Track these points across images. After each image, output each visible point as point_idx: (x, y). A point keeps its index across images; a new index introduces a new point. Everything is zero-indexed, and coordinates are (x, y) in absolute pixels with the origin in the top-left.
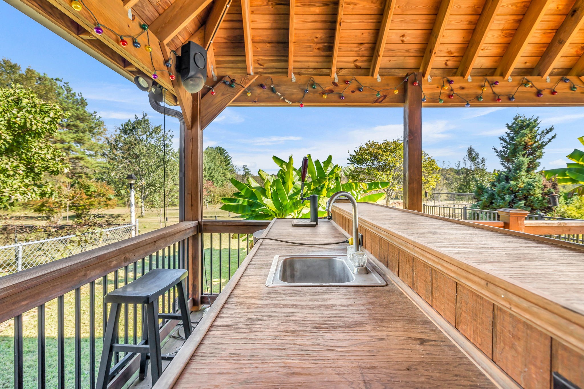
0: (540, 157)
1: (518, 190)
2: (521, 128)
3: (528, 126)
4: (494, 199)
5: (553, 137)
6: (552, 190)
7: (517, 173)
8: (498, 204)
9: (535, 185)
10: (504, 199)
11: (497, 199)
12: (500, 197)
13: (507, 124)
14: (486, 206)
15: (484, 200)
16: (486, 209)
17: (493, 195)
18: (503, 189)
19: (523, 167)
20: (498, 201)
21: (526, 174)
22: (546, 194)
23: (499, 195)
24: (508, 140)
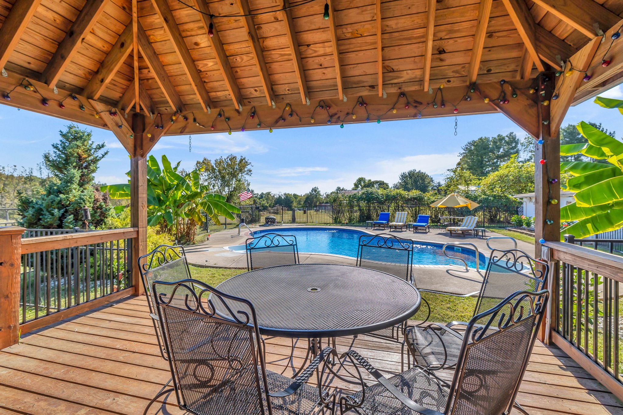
0: (93, 171)
1: (69, 204)
2: (76, 139)
3: (81, 138)
4: (42, 215)
5: (106, 153)
6: (103, 204)
7: (68, 186)
8: (46, 220)
9: (85, 199)
10: (53, 215)
11: (45, 215)
12: (49, 212)
13: (61, 131)
14: (33, 224)
15: (29, 216)
16: (33, 227)
17: (41, 210)
18: (52, 203)
19: (74, 179)
20: (46, 217)
21: (78, 187)
22: (98, 208)
23: (47, 210)
24: (61, 149)
